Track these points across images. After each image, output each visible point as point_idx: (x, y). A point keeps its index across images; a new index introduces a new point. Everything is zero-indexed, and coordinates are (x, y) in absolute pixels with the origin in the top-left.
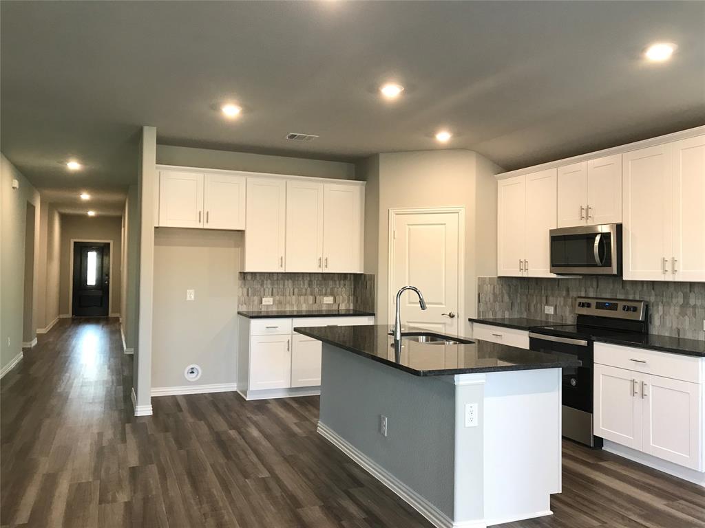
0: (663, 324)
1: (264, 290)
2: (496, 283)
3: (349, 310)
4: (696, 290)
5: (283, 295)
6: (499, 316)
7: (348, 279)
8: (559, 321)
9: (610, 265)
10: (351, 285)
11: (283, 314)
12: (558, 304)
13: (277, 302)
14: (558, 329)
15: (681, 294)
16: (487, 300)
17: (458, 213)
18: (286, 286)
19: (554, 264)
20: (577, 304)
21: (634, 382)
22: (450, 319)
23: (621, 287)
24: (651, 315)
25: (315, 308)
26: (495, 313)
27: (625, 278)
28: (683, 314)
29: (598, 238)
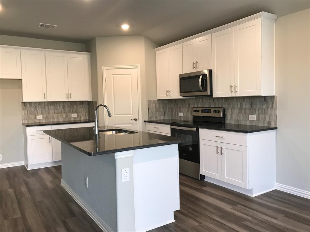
0: (231, 118)
1: (37, 111)
2: (156, 103)
3: (86, 120)
4: (246, 100)
5: (49, 113)
6: (159, 118)
7: (85, 104)
8: (186, 120)
9: (206, 90)
10: (86, 107)
11: (49, 123)
12: (185, 111)
13: (45, 118)
14: (185, 124)
15: (239, 103)
16: (153, 111)
17: (137, 68)
18: (50, 109)
19: (182, 91)
20: (193, 110)
21: (217, 147)
22: (135, 121)
23: (213, 101)
24: (226, 114)
25: (67, 120)
26: (156, 117)
27: (214, 96)
28: (240, 112)
29: (201, 77)
